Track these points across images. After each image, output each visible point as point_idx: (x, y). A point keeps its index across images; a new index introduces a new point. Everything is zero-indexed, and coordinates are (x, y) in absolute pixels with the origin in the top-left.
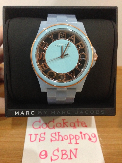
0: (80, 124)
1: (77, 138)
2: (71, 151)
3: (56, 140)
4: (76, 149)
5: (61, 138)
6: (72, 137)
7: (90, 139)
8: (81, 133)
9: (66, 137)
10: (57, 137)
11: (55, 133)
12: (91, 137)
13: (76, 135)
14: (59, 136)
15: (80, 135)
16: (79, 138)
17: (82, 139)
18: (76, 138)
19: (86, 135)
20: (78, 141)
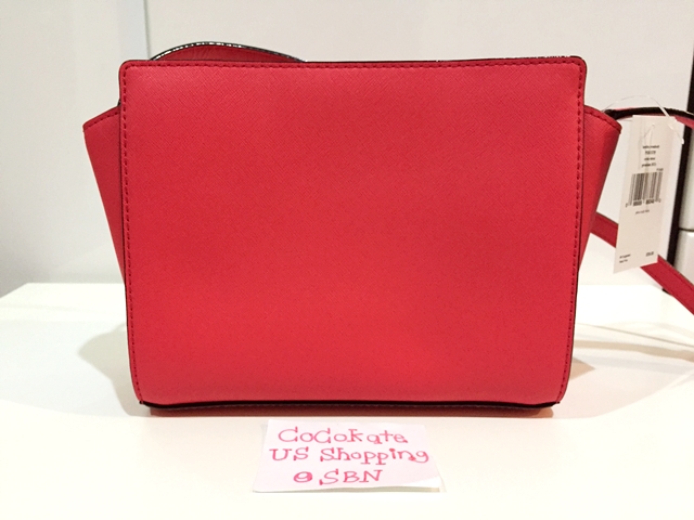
0: (390, 438)
1: (382, 456)
2: (366, 473)
3: (333, 458)
4: (379, 471)
5: (343, 456)
6: (369, 455)
7: (412, 458)
8: (392, 450)
9: (356, 456)
10: (336, 455)
11: (333, 451)
12: (415, 456)
13: (379, 454)
14: (340, 454)
15: (390, 454)
16: (387, 456)
17: (394, 457)
18: (379, 457)
19: (404, 455)
20: (383, 461)
